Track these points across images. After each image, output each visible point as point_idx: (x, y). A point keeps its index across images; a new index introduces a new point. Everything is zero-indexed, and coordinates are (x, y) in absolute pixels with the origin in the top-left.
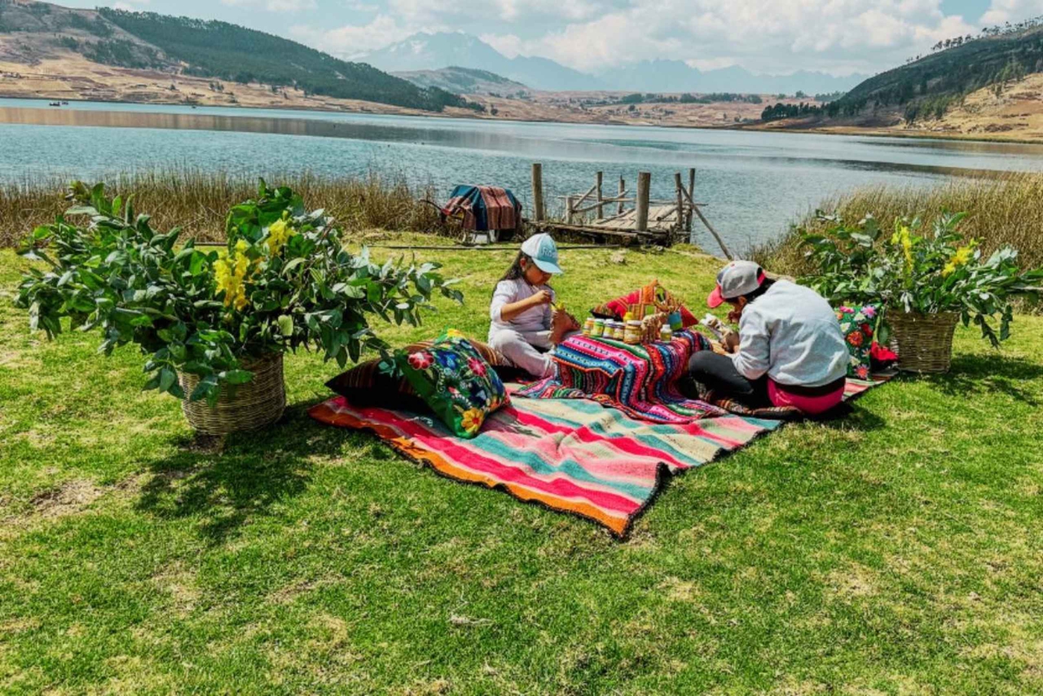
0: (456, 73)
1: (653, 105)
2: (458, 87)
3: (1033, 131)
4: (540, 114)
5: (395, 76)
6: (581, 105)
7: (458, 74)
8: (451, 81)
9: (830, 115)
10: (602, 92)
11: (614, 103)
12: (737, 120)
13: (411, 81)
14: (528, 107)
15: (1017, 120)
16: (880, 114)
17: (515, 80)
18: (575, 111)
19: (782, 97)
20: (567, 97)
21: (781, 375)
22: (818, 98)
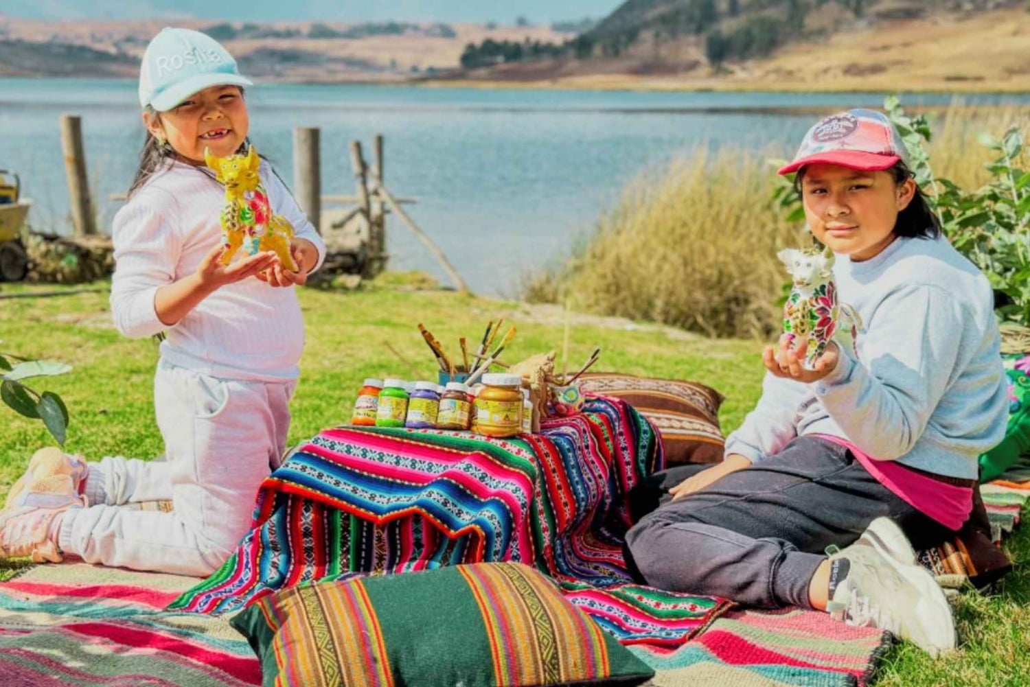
3: (920, 72)
9: (580, 56)
12: (415, 69)
15: (893, 55)
16: (664, 51)
19: (491, 26)
22: (557, 28)
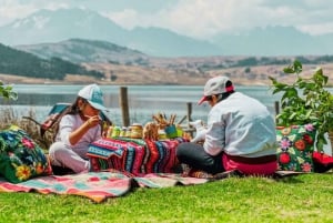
0: (76, 44)
1: (268, 67)
2: (79, 57)
4: (157, 79)
5: (18, 49)
6: (199, 69)
7: (79, 45)
8: (73, 51)
10: (219, 57)
11: (231, 67)
13: (35, 54)
14: (147, 73)
17: (133, 49)
18: (193, 74)
20: (184, 62)
21: (231, 149)
